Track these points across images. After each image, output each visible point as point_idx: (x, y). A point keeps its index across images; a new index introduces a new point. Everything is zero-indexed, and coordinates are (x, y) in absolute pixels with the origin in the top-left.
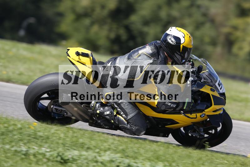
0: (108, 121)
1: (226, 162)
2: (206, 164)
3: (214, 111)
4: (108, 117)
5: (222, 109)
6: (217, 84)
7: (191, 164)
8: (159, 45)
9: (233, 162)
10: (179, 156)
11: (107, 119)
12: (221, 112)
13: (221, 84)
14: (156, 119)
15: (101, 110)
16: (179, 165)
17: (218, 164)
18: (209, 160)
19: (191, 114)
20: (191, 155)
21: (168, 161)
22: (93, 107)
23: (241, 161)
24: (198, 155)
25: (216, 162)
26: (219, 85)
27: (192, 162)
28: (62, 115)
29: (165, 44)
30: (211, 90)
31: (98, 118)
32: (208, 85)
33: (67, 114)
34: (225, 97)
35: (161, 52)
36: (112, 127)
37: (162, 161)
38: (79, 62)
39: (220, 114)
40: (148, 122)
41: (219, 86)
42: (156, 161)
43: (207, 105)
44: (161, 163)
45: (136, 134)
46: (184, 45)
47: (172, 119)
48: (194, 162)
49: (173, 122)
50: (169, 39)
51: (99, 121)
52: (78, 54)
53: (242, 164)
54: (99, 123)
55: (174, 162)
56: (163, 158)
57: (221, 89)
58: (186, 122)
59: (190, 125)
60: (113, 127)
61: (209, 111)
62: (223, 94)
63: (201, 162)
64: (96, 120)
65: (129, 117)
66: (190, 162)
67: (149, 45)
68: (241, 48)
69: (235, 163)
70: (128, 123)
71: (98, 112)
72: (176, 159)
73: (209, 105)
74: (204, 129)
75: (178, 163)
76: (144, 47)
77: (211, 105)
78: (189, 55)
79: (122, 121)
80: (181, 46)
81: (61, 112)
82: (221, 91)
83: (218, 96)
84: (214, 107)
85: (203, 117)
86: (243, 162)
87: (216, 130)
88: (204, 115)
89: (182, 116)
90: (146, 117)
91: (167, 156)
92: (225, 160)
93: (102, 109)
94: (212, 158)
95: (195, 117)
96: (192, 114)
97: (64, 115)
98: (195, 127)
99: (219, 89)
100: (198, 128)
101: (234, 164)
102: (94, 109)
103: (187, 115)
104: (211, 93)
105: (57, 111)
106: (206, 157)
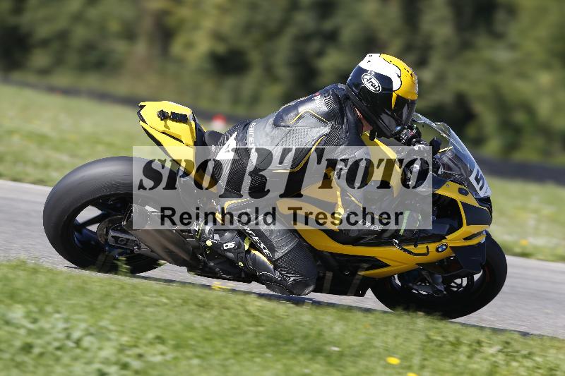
0: (232, 263)
1: (165, 300)
2: (121, 305)
3: (466, 239)
4: (230, 255)
5: (484, 233)
6: (472, 179)
7: (86, 307)
8: (343, 93)
9: (180, 301)
10: (61, 291)
11: (228, 259)
12: (482, 239)
13: (481, 177)
14: (338, 258)
15: (215, 238)
16: (60, 309)
17: (147, 306)
18: (127, 296)
19: (416, 246)
20: (85, 286)
21: (35, 302)
22: (198, 232)
23: (198, 296)
24: (102, 286)
25: (142, 300)
26: (478, 180)
27: (90, 303)
28: (128, 251)
29: (357, 91)
30: (461, 191)
31: (210, 257)
32: (452, 181)
33: (139, 248)
34: (491, 205)
35: (347, 108)
36: (241, 275)
37: (23, 302)
38: (165, 134)
39: (479, 244)
40: (319, 263)
41: (478, 183)
42: (9, 301)
43: (450, 225)
44: (19, 306)
45: (295, 292)
46: (400, 93)
47: (373, 257)
48: (95, 302)
49: (375, 263)
50: (365, 80)
51: (212, 264)
52: (163, 115)
53: (200, 303)
54: (211, 268)
55: (49, 303)
56: (25, 295)
57: (481, 189)
58: (406, 264)
59: (414, 270)
60: (243, 276)
61: (455, 239)
62: (486, 201)
63: (109, 302)
64: (204, 262)
65: (278, 255)
66: (85, 304)
67: (321, 94)
68: (190, 45)
69: (185, 302)
70: (275, 268)
71: (209, 243)
72: (53, 296)
73: (456, 224)
74: (443, 278)
75: (58, 307)
76: (311, 100)
77: (461, 225)
78: (410, 114)
79: (263, 263)
80: (394, 95)
81: (125, 244)
82: (482, 194)
83: (476, 204)
84: (466, 229)
85: (444, 250)
86: (203, 301)
87: (471, 280)
88: (444, 247)
89: (396, 249)
90: (316, 254)
91: (34, 291)
92: (161, 296)
93: (217, 237)
94: (133, 293)
95: (425, 251)
96: (419, 246)
97: (132, 251)
98: (423, 273)
99: (478, 189)
100: (431, 274)
101: (182, 305)
102: (200, 238)
103: (406, 247)
104: (459, 198)
105: (116, 242)
106: (121, 291)
